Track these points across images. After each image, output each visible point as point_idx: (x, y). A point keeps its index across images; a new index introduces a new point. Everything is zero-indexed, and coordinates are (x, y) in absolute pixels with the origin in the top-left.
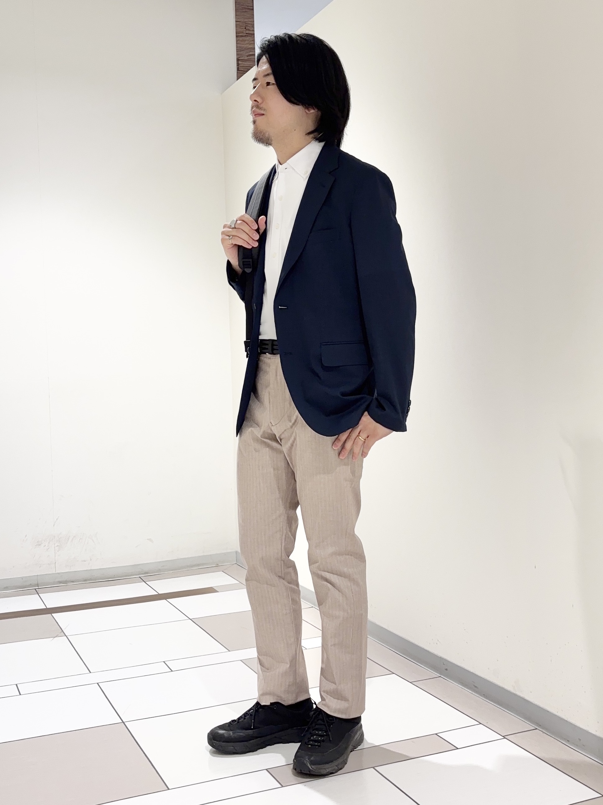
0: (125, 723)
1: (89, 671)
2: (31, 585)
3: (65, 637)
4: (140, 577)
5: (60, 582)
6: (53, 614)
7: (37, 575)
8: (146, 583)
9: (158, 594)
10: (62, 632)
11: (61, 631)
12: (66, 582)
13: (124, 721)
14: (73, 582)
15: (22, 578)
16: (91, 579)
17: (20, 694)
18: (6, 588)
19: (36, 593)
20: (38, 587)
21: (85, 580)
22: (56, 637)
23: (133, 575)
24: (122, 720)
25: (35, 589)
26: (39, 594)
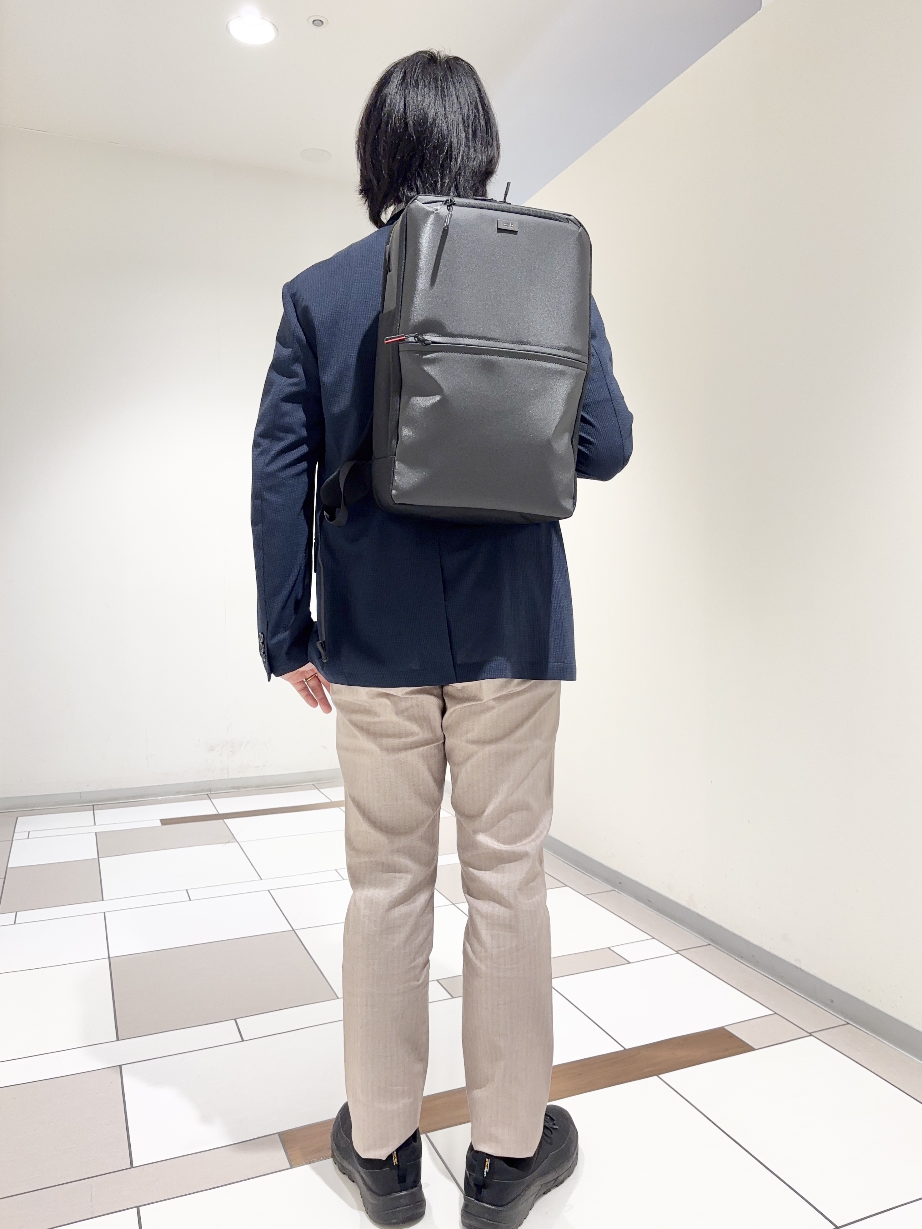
0: (296, 931)
1: (260, 878)
2: (203, 791)
3: (237, 843)
4: (313, 784)
5: (233, 788)
6: (225, 820)
7: (210, 780)
8: (319, 790)
9: (330, 801)
10: (234, 839)
11: (232, 836)
12: (238, 788)
13: (294, 929)
14: (245, 788)
15: (194, 783)
16: (263, 786)
17: (190, 900)
18: (178, 793)
19: (208, 798)
20: (210, 792)
21: (258, 786)
22: (228, 842)
23: (306, 782)
24: (292, 928)
25: (207, 794)
26: (212, 800)
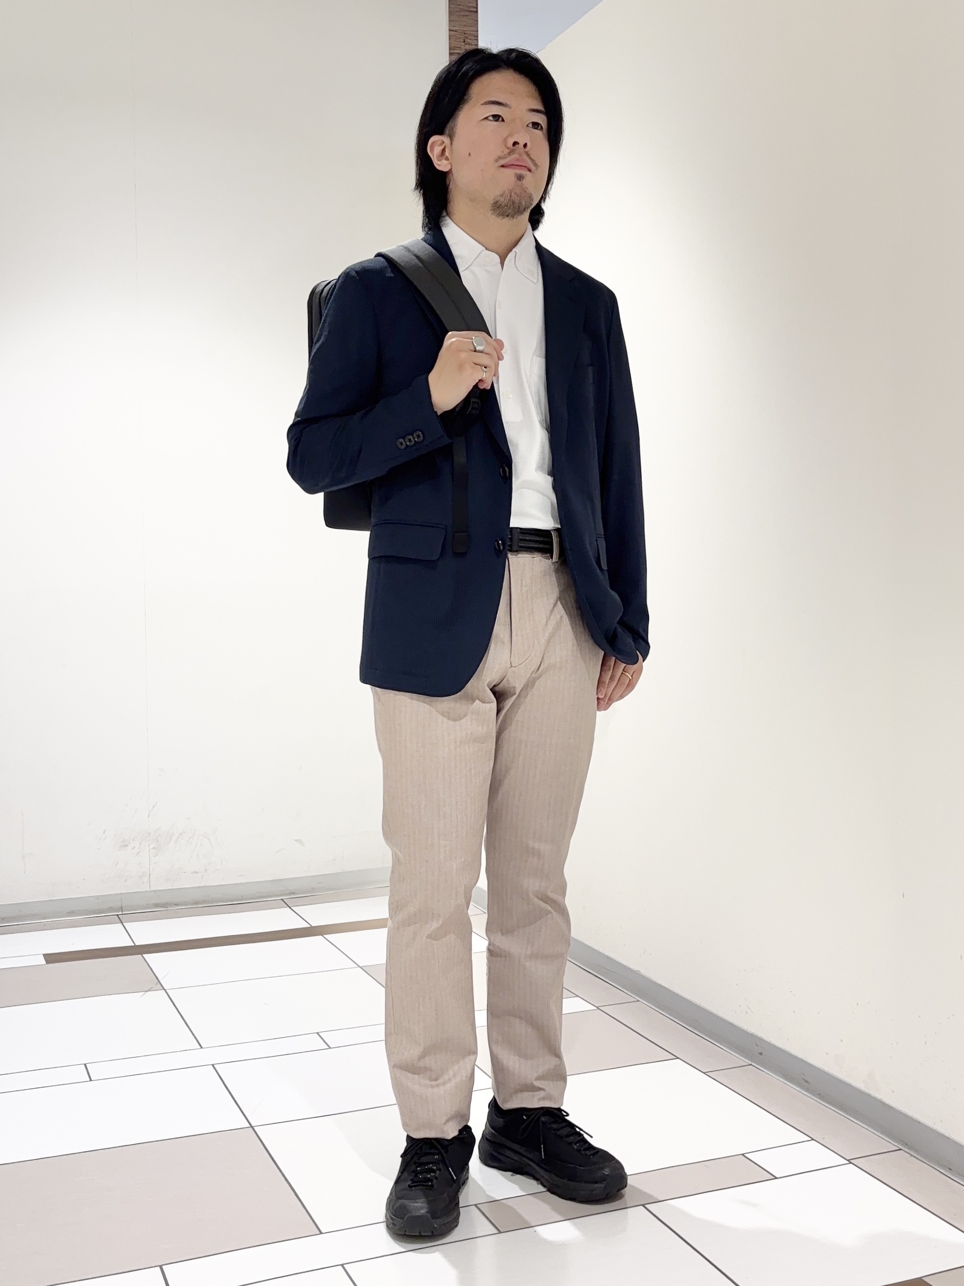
0: (255, 1128)
1: (200, 1046)
2: (111, 909)
3: (164, 991)
4: (282, 900)
5: (157, 905)
6: (144, 955)
7: (121, 893)
8: (292, 909)
9: (309, 926)
10: (159, 984)
11: (157, 981)
12: (165, 905)
13: (253, 1125)
14: (176, 905)
15: (97, 897)
16: (204, 902)
17: (91, 1080)
18: (72, 913)
19: (120, 922)
20: (122, 912)
21: (196, 903)
22: (149, 990)
23: (272, 896)
24: (250, 1124)
25: (118, 915)
26: (124, 924)
